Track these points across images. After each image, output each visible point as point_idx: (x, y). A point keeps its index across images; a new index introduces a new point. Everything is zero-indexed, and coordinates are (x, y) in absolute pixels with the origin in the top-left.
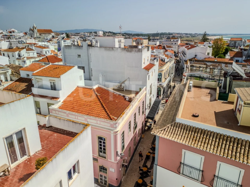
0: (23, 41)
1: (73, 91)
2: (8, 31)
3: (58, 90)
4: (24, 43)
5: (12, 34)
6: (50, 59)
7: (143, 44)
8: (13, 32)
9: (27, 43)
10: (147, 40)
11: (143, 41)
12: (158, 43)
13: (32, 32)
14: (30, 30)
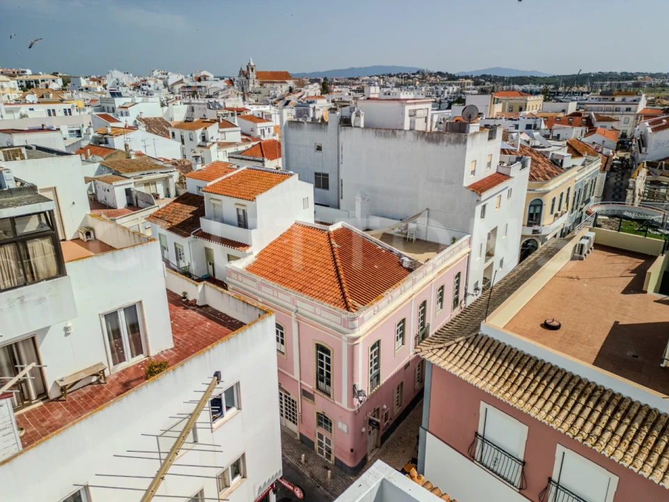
0: (218, 103)
1: (285, 233)
2: (194, 75)
3: (251, 229)
4: (220, 108)
5: (203, 83)
6: (266, 151)
7: (525, 110)
8: (205, 78)
9: (226, 109)
10: (541, 97)
11: (526, 101)
12: (572, 107)
13: (245, 78)
14: (242, 73)
